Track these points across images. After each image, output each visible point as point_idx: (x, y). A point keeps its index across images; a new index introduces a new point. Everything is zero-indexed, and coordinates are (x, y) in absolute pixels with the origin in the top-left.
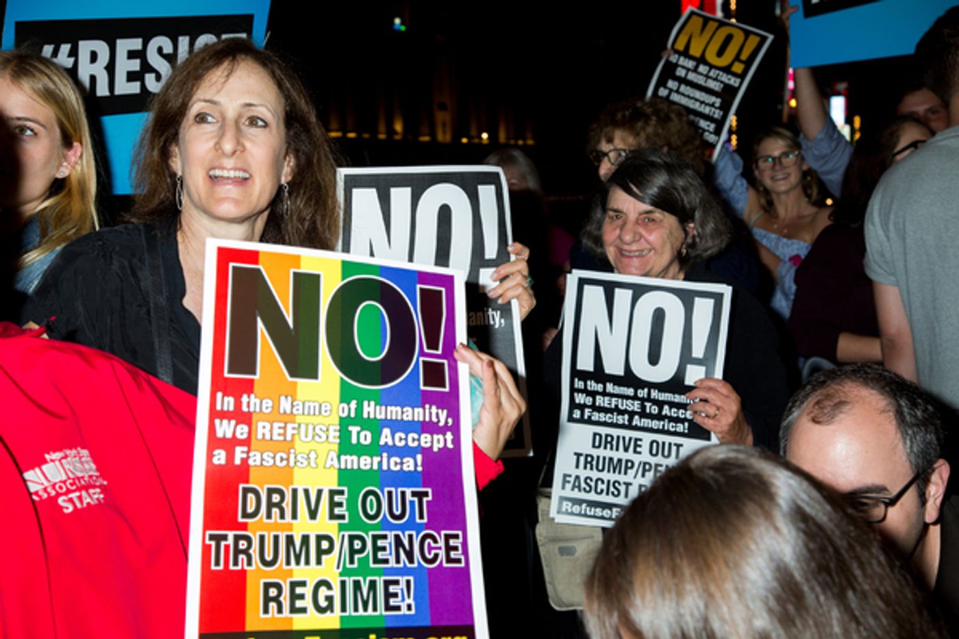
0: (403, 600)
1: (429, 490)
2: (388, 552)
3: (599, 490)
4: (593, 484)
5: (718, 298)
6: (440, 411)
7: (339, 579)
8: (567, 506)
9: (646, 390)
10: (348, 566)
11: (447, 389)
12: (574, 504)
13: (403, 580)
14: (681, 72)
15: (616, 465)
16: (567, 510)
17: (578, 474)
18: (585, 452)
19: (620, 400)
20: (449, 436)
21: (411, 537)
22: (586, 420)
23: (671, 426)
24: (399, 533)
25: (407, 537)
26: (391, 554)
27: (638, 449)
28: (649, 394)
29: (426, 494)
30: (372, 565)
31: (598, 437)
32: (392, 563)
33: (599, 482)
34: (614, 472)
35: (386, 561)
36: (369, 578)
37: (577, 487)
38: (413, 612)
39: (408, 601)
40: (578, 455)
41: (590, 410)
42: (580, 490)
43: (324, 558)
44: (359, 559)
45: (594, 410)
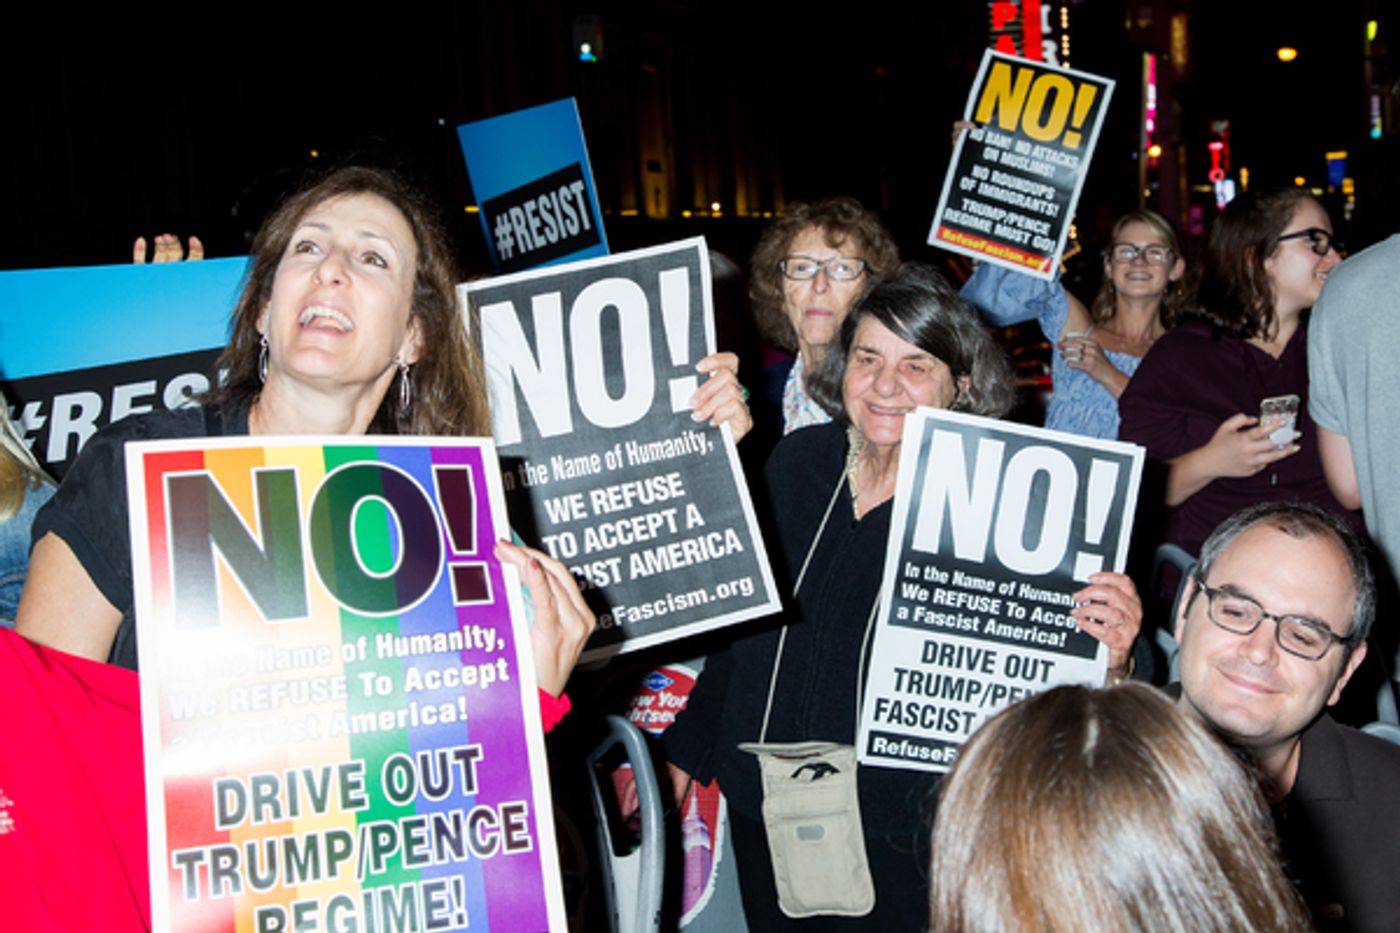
0: (452, 910)
1: (479, 747)
2: (426, 844)
3: (927, 722)
4: (918, 714)
5: (1125, 461)
6: (485, 632)
7: (362, 893)
8: (880, 744)
9: (1013, 585)
10: (373, 871)
11: (491, 601)
12: (889, 742)
13: (449, 881)
14: (990, 154)
15: (953, 688)
16: (880, 749)
17: (898, 699)
18: (911, 668)
19: (971, 598)
20: (502, 664)
21: (457, 818)
22: (916, 623)
23: (1039, 637)
24: (441, 815)
25: (452, 819)
26: (430, 847)
27: (989, 667)
28: (1017, 590)
29: (474, 753)
30: (405, 866)
31: (931, 648)
32: (434, 860)
33: (929, 711)
34: (952, 697)
35: (424, 858)
36: (403, 886)
37: (895, 718)
38: (465, 925)
39: (458, 910)
40: (901, 672)
41: (923, 608)
42: (900, 722)
43: (339, 864)
44: (388, 860)
45: (928, 609)
